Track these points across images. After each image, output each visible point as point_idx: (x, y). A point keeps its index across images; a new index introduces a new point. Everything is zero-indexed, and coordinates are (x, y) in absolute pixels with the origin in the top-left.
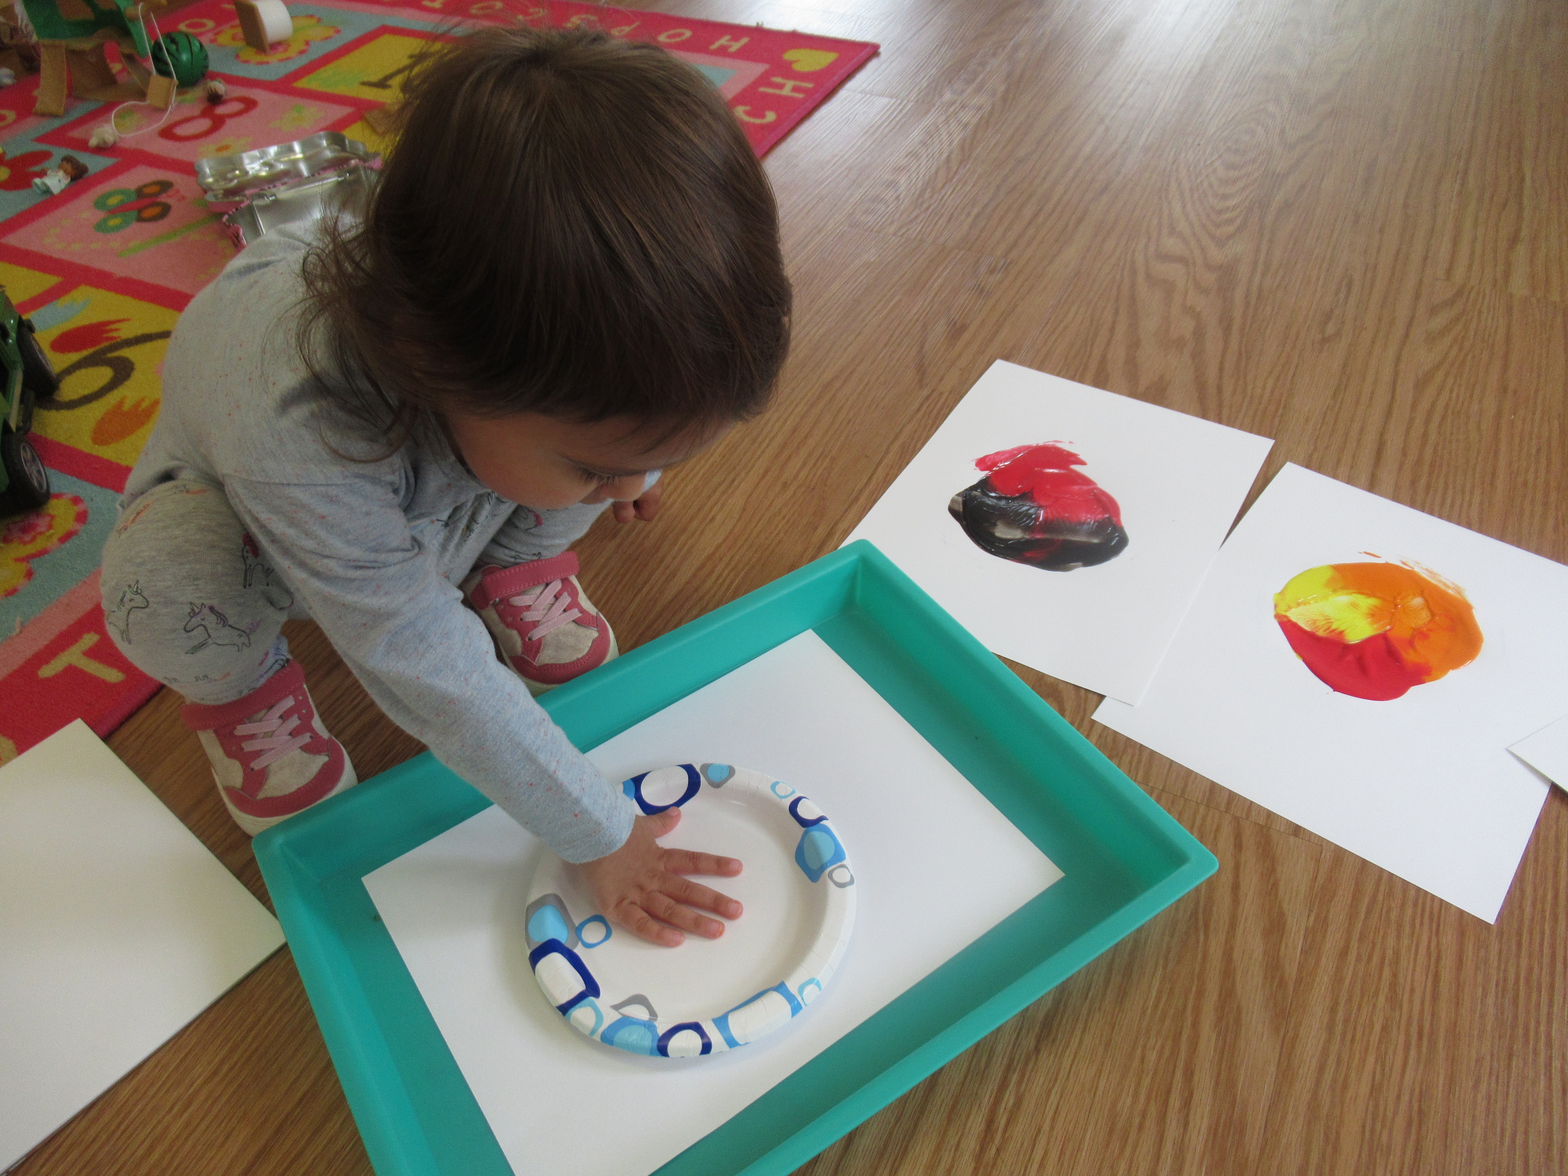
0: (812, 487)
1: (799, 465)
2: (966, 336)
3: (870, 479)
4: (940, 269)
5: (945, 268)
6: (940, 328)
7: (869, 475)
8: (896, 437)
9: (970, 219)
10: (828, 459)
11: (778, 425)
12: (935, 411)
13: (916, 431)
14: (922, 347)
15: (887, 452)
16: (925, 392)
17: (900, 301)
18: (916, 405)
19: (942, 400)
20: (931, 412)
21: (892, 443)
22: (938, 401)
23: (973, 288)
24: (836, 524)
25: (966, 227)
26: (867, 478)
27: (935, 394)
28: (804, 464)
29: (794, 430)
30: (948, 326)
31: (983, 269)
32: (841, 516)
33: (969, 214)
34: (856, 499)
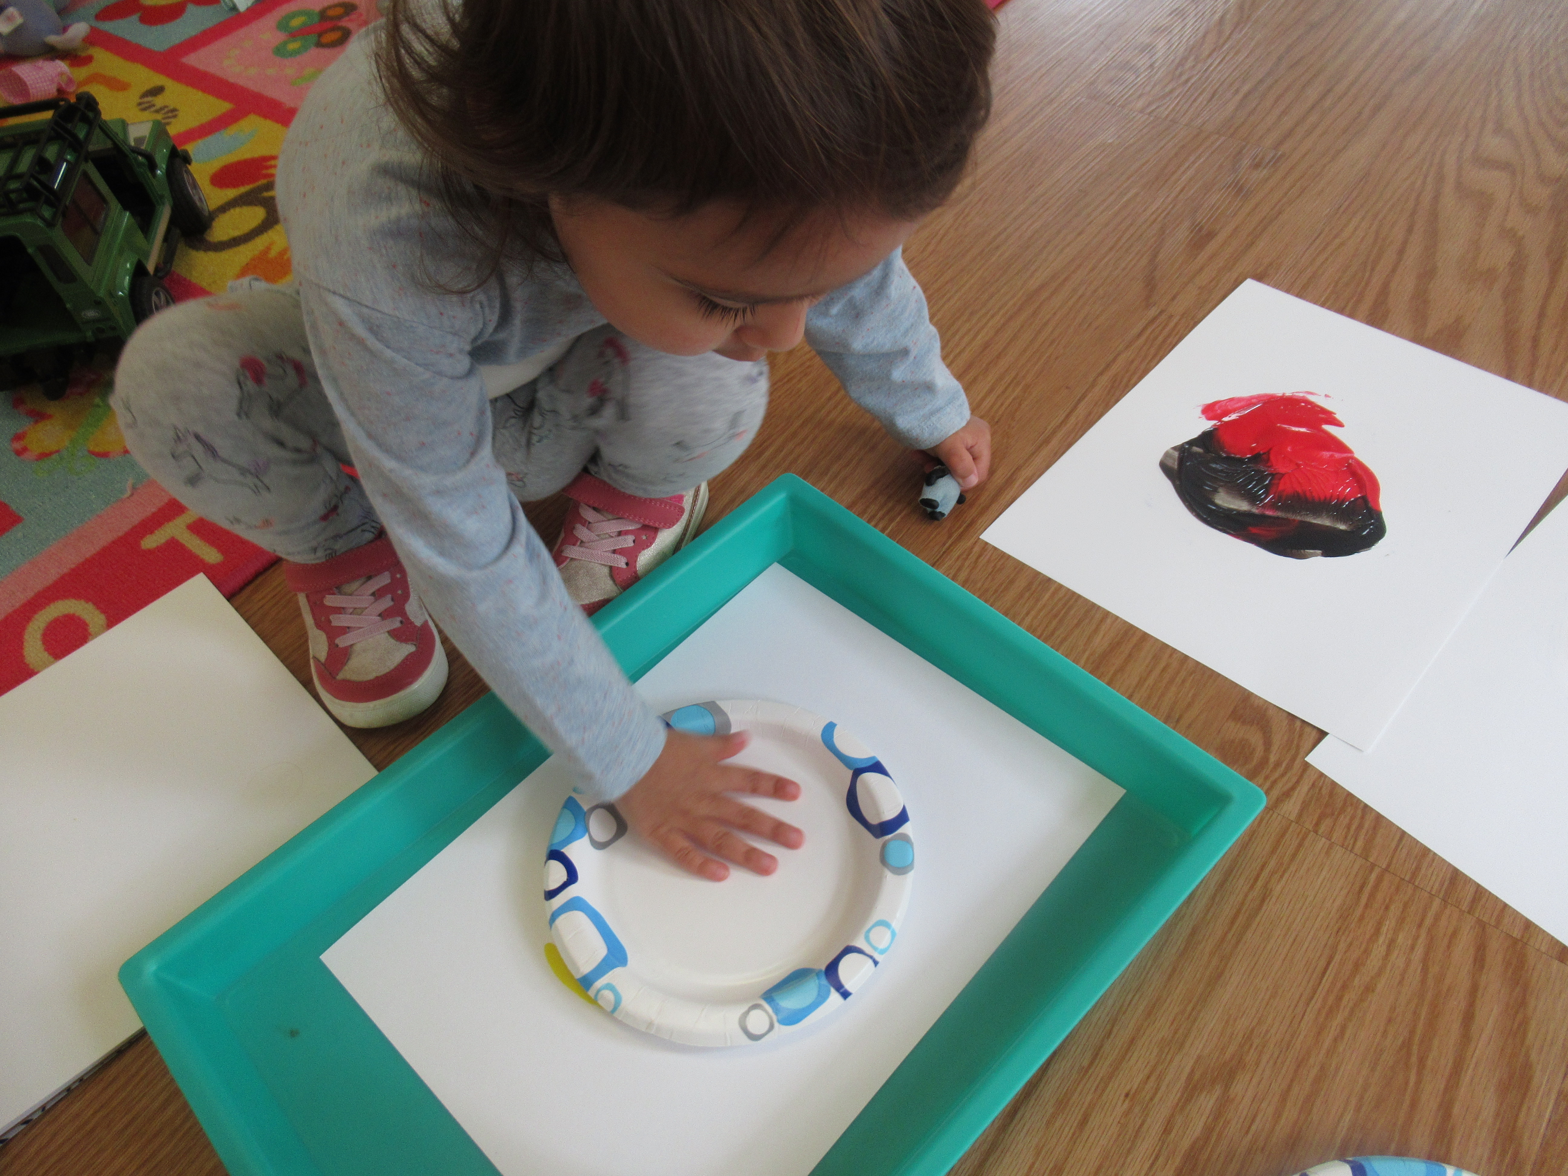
0: (996, 420)
1: (985, 390)
2: (1212, 247)
3: (1068, 416)
4: (1192, 158)
5: (1199, 157)
6: (1182, 234)
7: (1068, 411)
8: (1108, 366)
9: (1239, 97)
10: (1020, 387)
11: (966, 339)
12: (1161, 338)
13: (1132, 361)
14: (1155, 255)
15: (1093, 385)
16: (1153, 312)
17: (1137, 194)
18: (1136, 331)
19: (1172, 325)
20: (1156, 338)
21: (1101, 374)
22: (1166, 325)
23: (1229, 186)
24: (1019, 469)
25: (1231, 107)
26: (1064, 415)
27: (1163, 317)
28: (991, 390)
29: (986, 346)
30: (1192, 232)
31: (1246, 162)
32: (1026, 461)
33: (1237, 91)
34: (1047, 441)
